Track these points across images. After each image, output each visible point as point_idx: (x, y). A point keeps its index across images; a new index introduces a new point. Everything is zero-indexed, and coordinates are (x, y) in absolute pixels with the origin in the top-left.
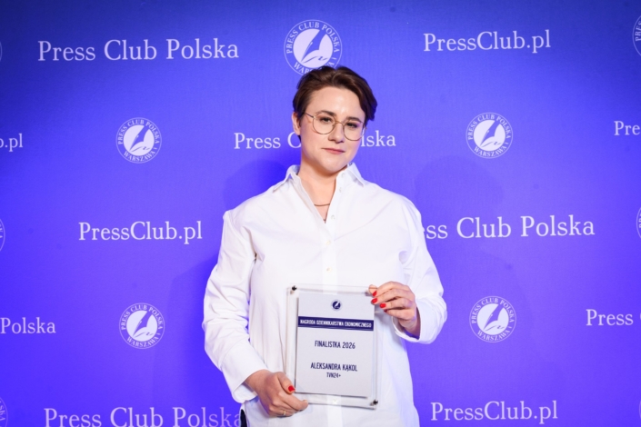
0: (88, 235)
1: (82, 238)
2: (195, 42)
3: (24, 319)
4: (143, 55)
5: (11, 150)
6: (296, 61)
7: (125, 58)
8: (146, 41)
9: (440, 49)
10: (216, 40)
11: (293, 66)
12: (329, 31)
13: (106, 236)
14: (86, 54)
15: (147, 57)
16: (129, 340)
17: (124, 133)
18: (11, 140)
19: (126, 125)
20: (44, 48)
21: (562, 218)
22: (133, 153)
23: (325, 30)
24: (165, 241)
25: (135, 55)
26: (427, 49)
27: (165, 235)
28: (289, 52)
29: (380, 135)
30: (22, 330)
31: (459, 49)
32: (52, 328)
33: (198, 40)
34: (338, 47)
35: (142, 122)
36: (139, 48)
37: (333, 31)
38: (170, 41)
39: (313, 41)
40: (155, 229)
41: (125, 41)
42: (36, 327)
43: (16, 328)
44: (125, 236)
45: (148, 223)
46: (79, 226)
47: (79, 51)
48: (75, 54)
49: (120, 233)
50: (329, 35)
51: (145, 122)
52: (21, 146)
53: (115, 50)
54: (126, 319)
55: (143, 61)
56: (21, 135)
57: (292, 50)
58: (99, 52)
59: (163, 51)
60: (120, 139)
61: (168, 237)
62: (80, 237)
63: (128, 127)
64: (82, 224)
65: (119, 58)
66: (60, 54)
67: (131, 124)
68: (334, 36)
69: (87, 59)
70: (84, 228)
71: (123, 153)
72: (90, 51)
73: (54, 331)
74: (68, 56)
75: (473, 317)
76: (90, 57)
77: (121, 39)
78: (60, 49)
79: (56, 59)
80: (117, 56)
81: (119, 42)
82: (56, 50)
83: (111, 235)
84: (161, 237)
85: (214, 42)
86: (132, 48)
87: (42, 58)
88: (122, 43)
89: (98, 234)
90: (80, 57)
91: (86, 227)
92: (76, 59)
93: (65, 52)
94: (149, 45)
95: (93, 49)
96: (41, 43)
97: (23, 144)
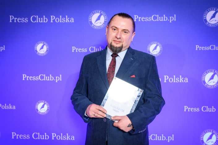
0: (26, 79)
1: (24, 79)
4: (43, 21)
6: (92, 24)
7: (37, 22)
8: (44, 16)
13: (31, 79)
14: (25, 20)
16: (38, 112)
17: (37, 46)
19: (38, 43)
20: (11, 18)
21: (177, 76)
23: (102, 13)
25: (41, 21)
30: (5, 108)
33: (61, 16)
34: (106, 19)
35: (43, 42)
36: (42, 19)
37: (105, 14)
38: (52, 16)
39: (98, 17)
40: (47, 77)
42: (9, 107)
43: (3, 107)
44: (37, 79)
45: (45, 75)
46: (23, 75)
47: (23, 19)
48: (21, 20)
49: (35, 78)
50: (103, 15)
53: (34, 19)
54: (37, 105)
55: (43, 23)
57: (91, 20)
58: (29, 20)
59: (49, 19)
60: (36, 48)
61: (51, 80)
66: (17, 20)
69: (25, 22)
71: (37, 52)
74: (19, 21)
76: (26, 21)
77: (36, 16)
78: (17, 19)
79: (15, 21)
80: (35, 21)
81: (35, 16)
82: (15, 19)
83: (33, 78)
84: (49, 80)
85: (66, 17)
86: (39, 19)
87: (11, 21)
88: (36, 17)
89: (29, 78)
90: (23, 21)
91: (25, 76)
92: (22, 22)
93: (18, 20)
94: (45, 18)
95: (27, 18)
96: (11, 16)
97: (5, 49)
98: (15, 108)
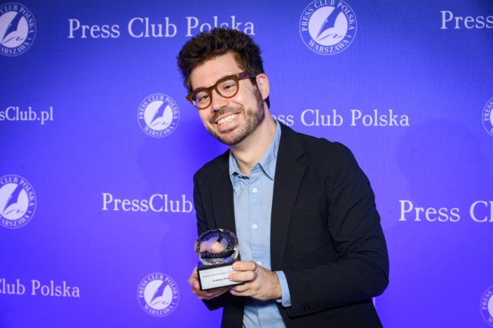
0: (111, 206)
1: (105, 208)
2: (214, 19)
3: (52, 282)
4: (164, 32)
5: (43, 123)
6: (310, 38)
7: (147, 35)
8: (167, 19)
9: (457, 27)
10: (233, 17)
11: (308, 43)
12: (344, 8)
13: (127, 207)
14: (111, 32)
15: (167, 35)
16: (146, 307)
17: (144, 108)
18: (43, 113)
19: (147, 100)
20: (74, 25)
22: (153, 128)
23: (340, 7)
24: (181, 213)
25: (157, 32)
26: (444, 27)
27: (181, 208)
28: (304, 29)
29: (393, 114)
30: (50, 293)
31: (477, 27)
32: (77, 293)
33: (216, 18)
34: (353, 25)
35: (162, 97)
36: (160, 26)
37: (349, 9)
38: (189, 19)
39: (328, 18)
40: (172, 202)
41: (147, 19)
42: (62, 290)
43: (45, 291)
44: (144, 208)
45: (166, 196)
46: (103, 196)
47: (105, 28)
48: (101, 32)
49: (139, 204)
50: (344, 13)
51: (165, 98)
52: (51, 119)
53: (138, 27)
54: (144, 287)
55: (164, 38)
56: (51, 108)
57: (307, 27)
58: (124, 30)
59: (183, 28)
60: (141, 113)
61: (184, 211)
62: (103, 207)
63: (149, 103)
64: (105, 195)
65: (142, 35)
66: (88, 32)
67: (151, 99)
68: (349, 14)
69: (112, 36)
70: (107, 199)
71: (144, 127)
72: (115, 28)
73: (78, 295)
74: (96, 33)
75: (484, 304)
76: (115, 34)
77: (143, 18)
78: (88, 27)
79: (84, 36)
80: (140, 34)
81: (142, 20)
82: (84, 27)
83: (131, 206)
84: (178, 210)
85: (231, 19)
86: (153, 26)
87: (71, 36)
88: (145, 21)
89: (120, 205)
90: (105, 34)
91: (108, 198)
92: (103, 36)
93: (92, 30)
94: (170, 23)
95: (118, 27)
96: (71, 21)
97: (53, 118)
98: (80, 294)
